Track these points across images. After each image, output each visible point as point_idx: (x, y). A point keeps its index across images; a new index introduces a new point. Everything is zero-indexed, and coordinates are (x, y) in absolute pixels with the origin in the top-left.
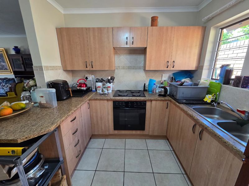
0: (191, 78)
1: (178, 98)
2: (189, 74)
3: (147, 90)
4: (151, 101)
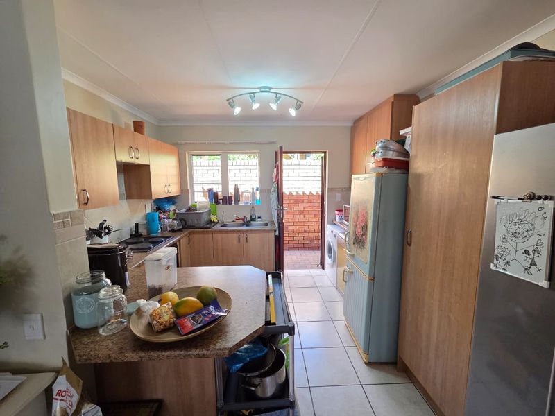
1: (201, 225)
3: (140, 235)
4: (179, 240)
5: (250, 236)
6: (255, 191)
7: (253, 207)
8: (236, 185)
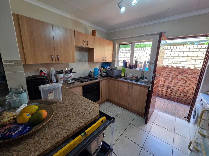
0: (109, 66)
1: (114, 77)
2: (108, 64)
3: (91, 76)
4: (102, 81)
5: (134, 87)
6: (146, 63)
7: (143, 72)
8: (136, 60)
